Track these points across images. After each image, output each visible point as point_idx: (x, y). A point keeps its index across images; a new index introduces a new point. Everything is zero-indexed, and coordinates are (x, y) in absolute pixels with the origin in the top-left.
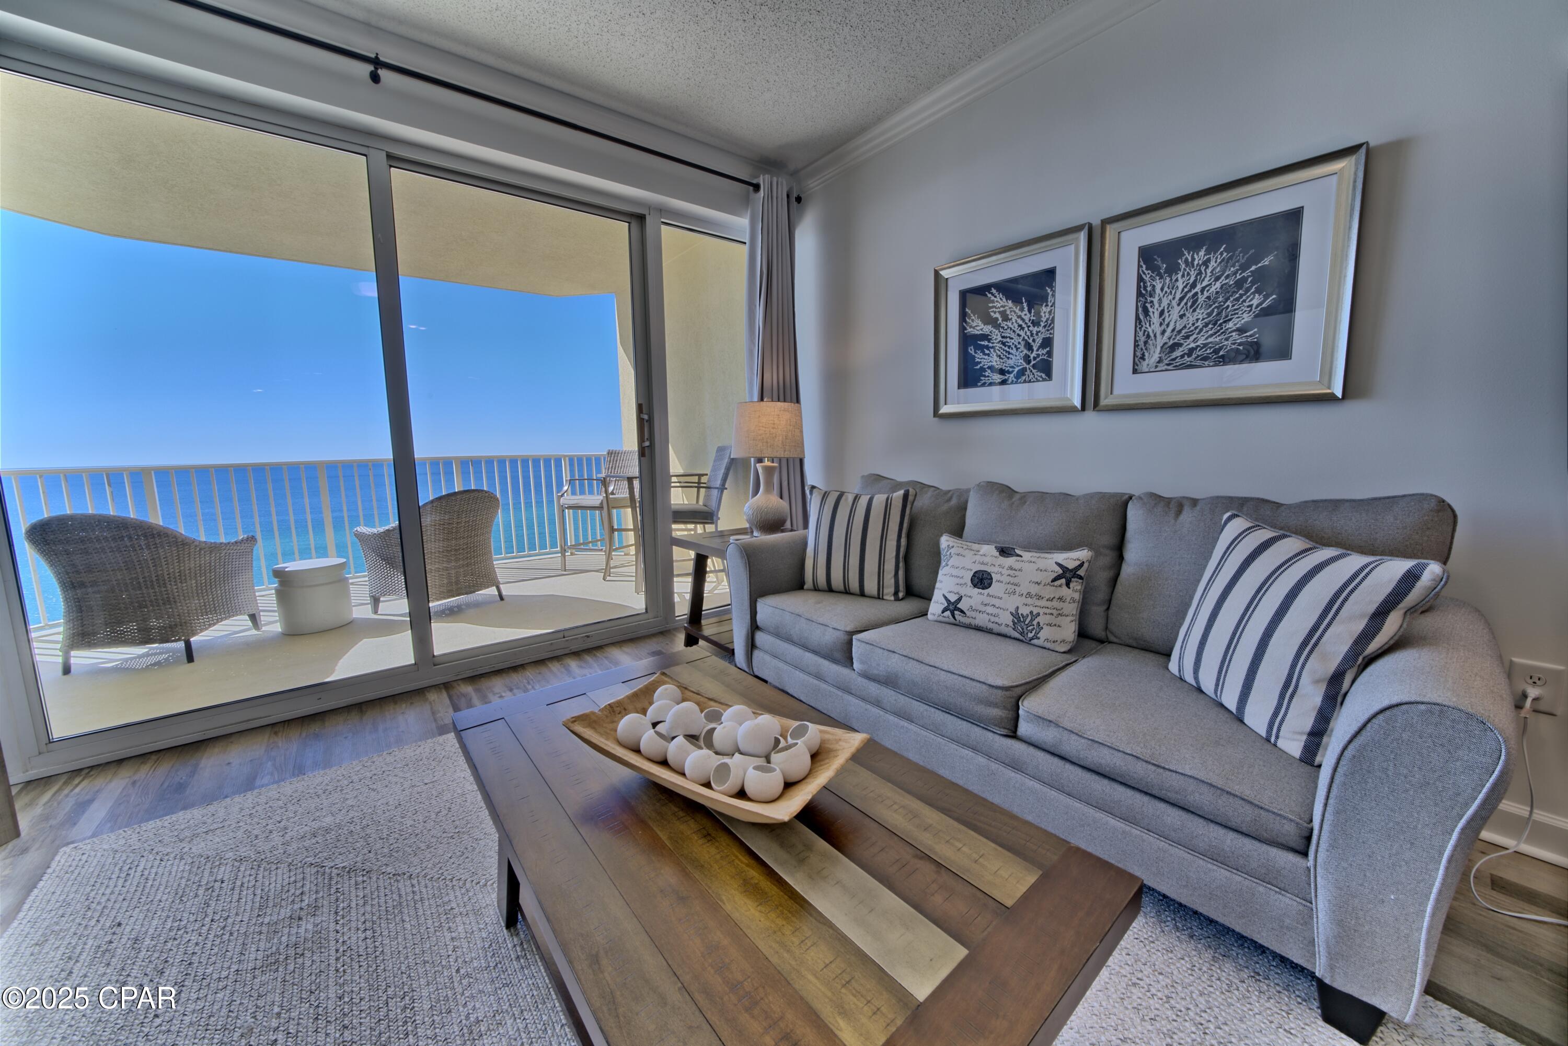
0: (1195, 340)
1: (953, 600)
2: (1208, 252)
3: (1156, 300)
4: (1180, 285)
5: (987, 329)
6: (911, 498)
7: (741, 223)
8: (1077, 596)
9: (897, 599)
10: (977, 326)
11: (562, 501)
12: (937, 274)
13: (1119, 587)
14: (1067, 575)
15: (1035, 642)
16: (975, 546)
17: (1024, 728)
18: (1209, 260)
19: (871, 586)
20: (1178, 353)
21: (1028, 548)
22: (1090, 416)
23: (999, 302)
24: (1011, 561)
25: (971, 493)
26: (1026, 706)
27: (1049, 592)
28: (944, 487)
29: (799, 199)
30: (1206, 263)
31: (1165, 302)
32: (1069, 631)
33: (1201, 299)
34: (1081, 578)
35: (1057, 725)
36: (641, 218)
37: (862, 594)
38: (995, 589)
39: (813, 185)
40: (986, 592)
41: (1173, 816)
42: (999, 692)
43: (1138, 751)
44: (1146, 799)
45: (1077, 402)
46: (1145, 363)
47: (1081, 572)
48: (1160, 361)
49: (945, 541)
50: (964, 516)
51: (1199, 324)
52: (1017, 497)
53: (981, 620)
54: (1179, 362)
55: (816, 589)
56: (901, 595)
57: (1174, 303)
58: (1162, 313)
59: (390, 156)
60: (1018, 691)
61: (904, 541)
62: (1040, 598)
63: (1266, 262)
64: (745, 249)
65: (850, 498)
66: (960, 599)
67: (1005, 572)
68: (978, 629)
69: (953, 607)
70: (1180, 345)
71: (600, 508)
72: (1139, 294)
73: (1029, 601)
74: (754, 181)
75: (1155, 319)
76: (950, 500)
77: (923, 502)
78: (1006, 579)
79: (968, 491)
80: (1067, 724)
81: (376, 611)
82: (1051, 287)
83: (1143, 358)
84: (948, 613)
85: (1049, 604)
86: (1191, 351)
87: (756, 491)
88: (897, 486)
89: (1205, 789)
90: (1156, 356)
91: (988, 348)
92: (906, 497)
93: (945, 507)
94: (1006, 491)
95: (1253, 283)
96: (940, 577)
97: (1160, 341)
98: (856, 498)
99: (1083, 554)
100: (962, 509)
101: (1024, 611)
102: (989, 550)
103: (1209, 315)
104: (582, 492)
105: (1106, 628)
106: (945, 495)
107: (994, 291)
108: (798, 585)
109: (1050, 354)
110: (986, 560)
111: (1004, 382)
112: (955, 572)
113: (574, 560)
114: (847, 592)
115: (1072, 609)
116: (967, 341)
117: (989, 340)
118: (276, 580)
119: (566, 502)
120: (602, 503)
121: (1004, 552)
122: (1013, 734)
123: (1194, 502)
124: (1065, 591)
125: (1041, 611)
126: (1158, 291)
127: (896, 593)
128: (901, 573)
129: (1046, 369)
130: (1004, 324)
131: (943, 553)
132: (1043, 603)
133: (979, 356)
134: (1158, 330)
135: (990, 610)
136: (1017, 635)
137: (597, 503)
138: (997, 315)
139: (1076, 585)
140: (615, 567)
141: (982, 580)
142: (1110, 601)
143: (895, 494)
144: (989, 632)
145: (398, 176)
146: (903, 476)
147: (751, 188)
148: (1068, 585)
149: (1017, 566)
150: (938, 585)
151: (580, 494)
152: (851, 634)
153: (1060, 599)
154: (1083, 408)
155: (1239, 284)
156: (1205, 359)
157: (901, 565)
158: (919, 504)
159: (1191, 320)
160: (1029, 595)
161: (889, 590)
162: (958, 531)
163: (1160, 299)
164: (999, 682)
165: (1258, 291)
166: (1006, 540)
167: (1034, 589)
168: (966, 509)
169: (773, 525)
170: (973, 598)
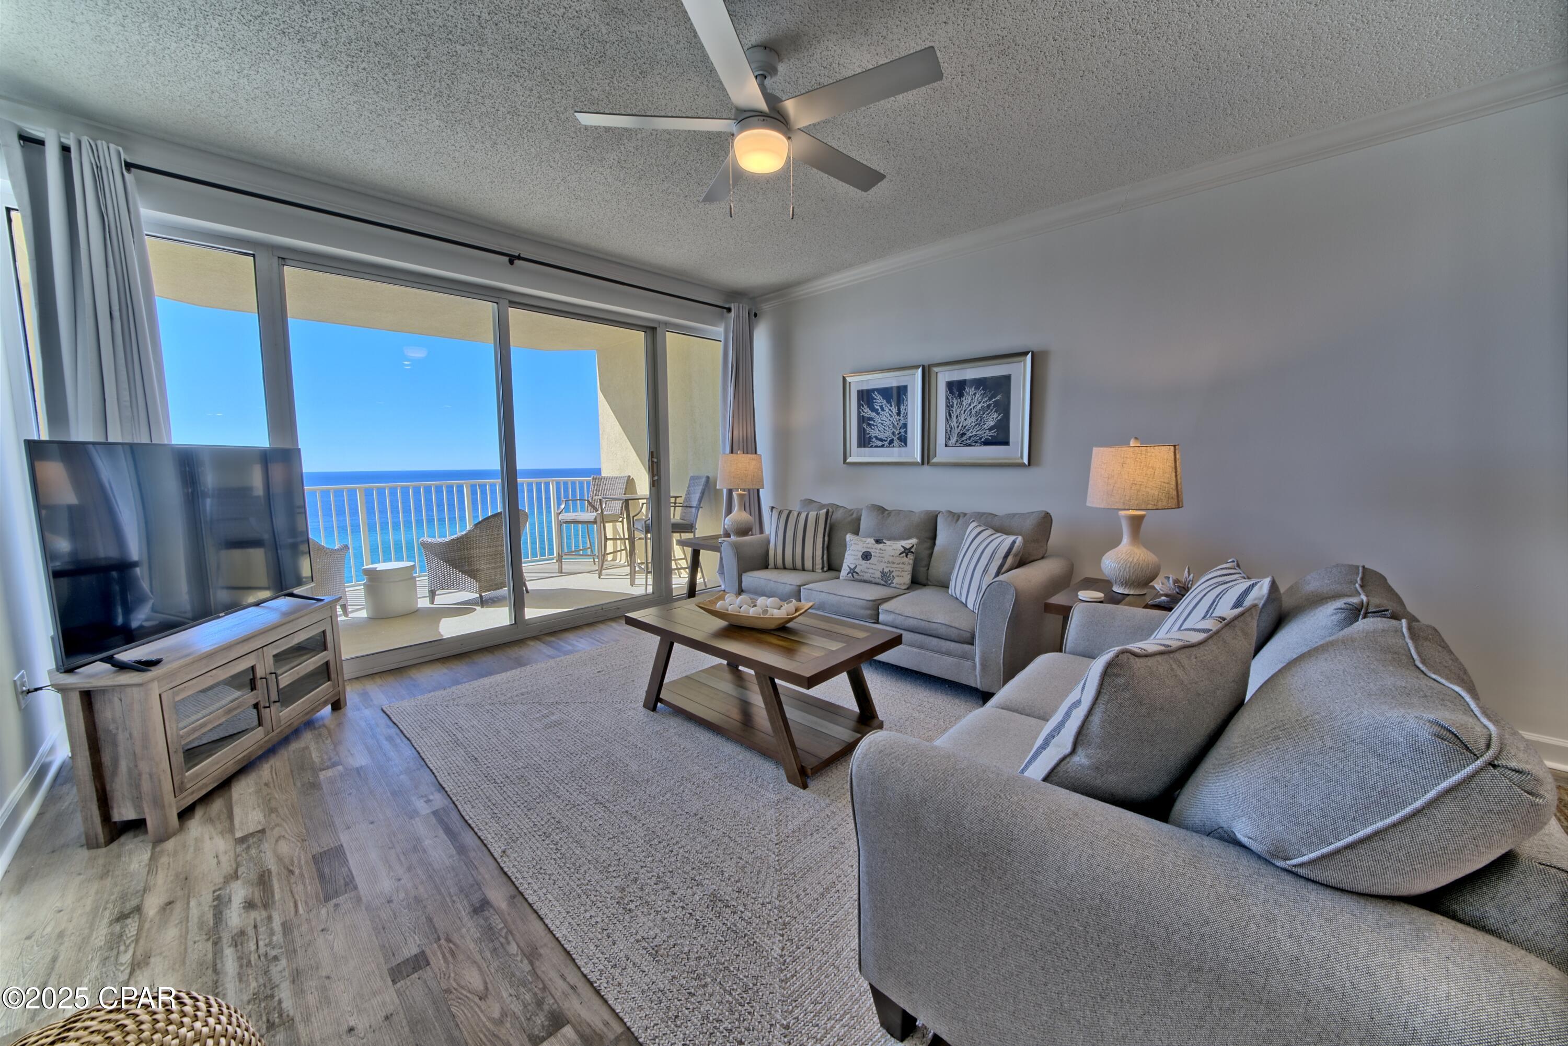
0: (972, 432)
1: (852, 567)
2: (975, 389)
3: (954, 410)
4: (964, 403)
5: (873, 414)
6: (830, 514)
7: (719, 330)
8: (911, 562)
9: (823, 571)
10: (867, 412)
11: (561, 517)
12: (844, 379)
13: (933, 558)
14: (907, 551)
15: (892, 585)
16: (864, 539)
17: (882, 617)
18: (975, 393)
19: (808, 564)
20: (964, 438)
21: (889, 539)
22: (926, 467)
23: (879, 400)
24: (881, 546)
25: (863, 511)
26: (881, 608)
27: (898, 560)
28: (849, 508)
29: (755, 315)
30: (975, 394)
31: (958, 412)
32: (907, 578)
33: (973, 412)
34: (913, 553)
35: (894, 613)
36: (654, 329)
37: (804, 570)
38: (873, 560)
39: (766, 307)
40: (868, 562)
41: (935, 641)
42: (871, 603)
43: (922, 617)
44: (926, 637)
45: (919, 460)
46: (950, 442)
47: (913, 550)
48: (957, 441)
49: (849, 537)
50: (859, 524)
51: (973, 424)
52: (887, 512)
53: (867, 577)
54: (965, 442)
55: (776, 568)
56: (825, 569)
57: (962, 412)
58: (957, 417)
59: (510, 302)
60: (879, 602)
61: (826, 538)
62: (894, 563)
63: (998, 398)
64: (721, 345)
65: (796, 514)
66: (856, 567)
67: (878, 551)
68: (865, 581)
69: (853, 571)
70: (965, 434)
71: (595, 522)
72: (947, 406)
73: (889, 565)
74: (727, 306)
75: (954, 419)
76: (852, 514)
77: (838, 516)
78: (878, 555)
79: (862, 509)
80: (897, 612)
81: (432, 602)
82: (906, 396)
83: (949, 439)
84: (850, 575)
85: (897, 566)
86: (970, 437)
87: (729, 511)
88: (822, 506)
89: (944, 627)
90: (955, 439)
91: (873, 425)
92: (827, 513)
93: (849, 519)
94: (881, 510)
95: (994, 407)
96: (846, 556)
97: (957, 431)
98: (799, 514)
99: (914, 541)
100: (859, 519)
101: (886, 570)
102: (871, 541)
103: (977, 420)
104: (575, 510)
105: (927, 579)
106: (851, 512)
107: (876, 393)
108: (766, 566)
109: (906, 432)
110: (869, 546)
111: (883, 446)
112: (853, 553)
113: (568, 564)
114: (794, 569)
115: (909, 568)
116: (862, 420)
117: (874, 421)
118: (365, 577)
119: (564, 518)
120: (596, 519)
121: (878, 541)
122: (877, 622)
123: (965, 514)
124: (905, 559)
125: (894, 570)
126: (955, 405)
127: (823, 568)
128: (825, 556)
129: (903, 440)
130: (882, 413)
131: (848, 544)
132: (895, 565)
133: (868, 430)
134: (956, 425)
135: (871, 571)
136: (883, 583)
137: (592, 519)
138: (878, 407)
139: (911, 556)
140: (607, 569)
141: (866, 556)
142: (929, 565)
143: (821, 512)
144: (870, 582)
145: (513, 312)
146: (825, 501)
147: (725, 310)
148: (907, 556)
149: (883, 548)
150: (845, 561)
151: (573, 512)
152: (800, 586)
153: (903, 563)
154: (923, 463)
155: (989, 406)
156: (976, 442)
157: (825, 552)
158: (834, 517)
159: (970, 422)
160: (889, 562)
161: (819, 566)
162: (856, 532)
163: (956, 411)
164: (871, 598)
165: (996, 411)
166: (878, 536)
167: (891, 559)
168: (860, 520)
169: (744, 531)
170: (863, 565)
